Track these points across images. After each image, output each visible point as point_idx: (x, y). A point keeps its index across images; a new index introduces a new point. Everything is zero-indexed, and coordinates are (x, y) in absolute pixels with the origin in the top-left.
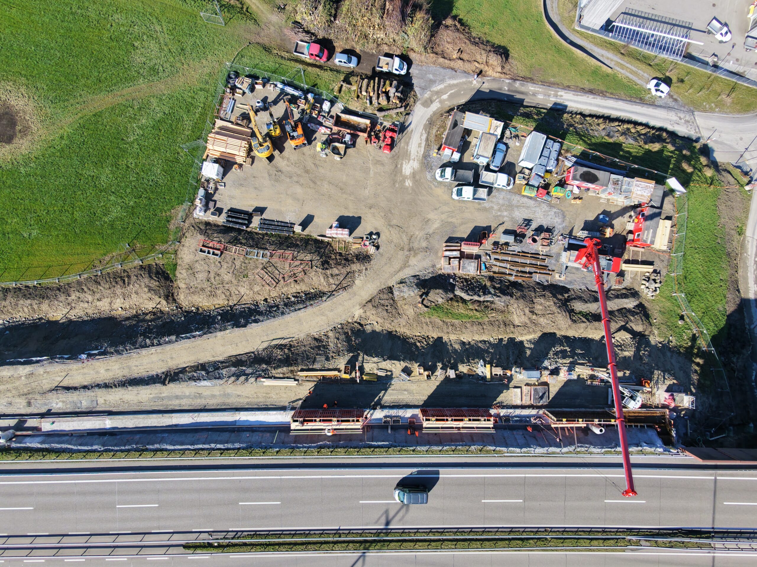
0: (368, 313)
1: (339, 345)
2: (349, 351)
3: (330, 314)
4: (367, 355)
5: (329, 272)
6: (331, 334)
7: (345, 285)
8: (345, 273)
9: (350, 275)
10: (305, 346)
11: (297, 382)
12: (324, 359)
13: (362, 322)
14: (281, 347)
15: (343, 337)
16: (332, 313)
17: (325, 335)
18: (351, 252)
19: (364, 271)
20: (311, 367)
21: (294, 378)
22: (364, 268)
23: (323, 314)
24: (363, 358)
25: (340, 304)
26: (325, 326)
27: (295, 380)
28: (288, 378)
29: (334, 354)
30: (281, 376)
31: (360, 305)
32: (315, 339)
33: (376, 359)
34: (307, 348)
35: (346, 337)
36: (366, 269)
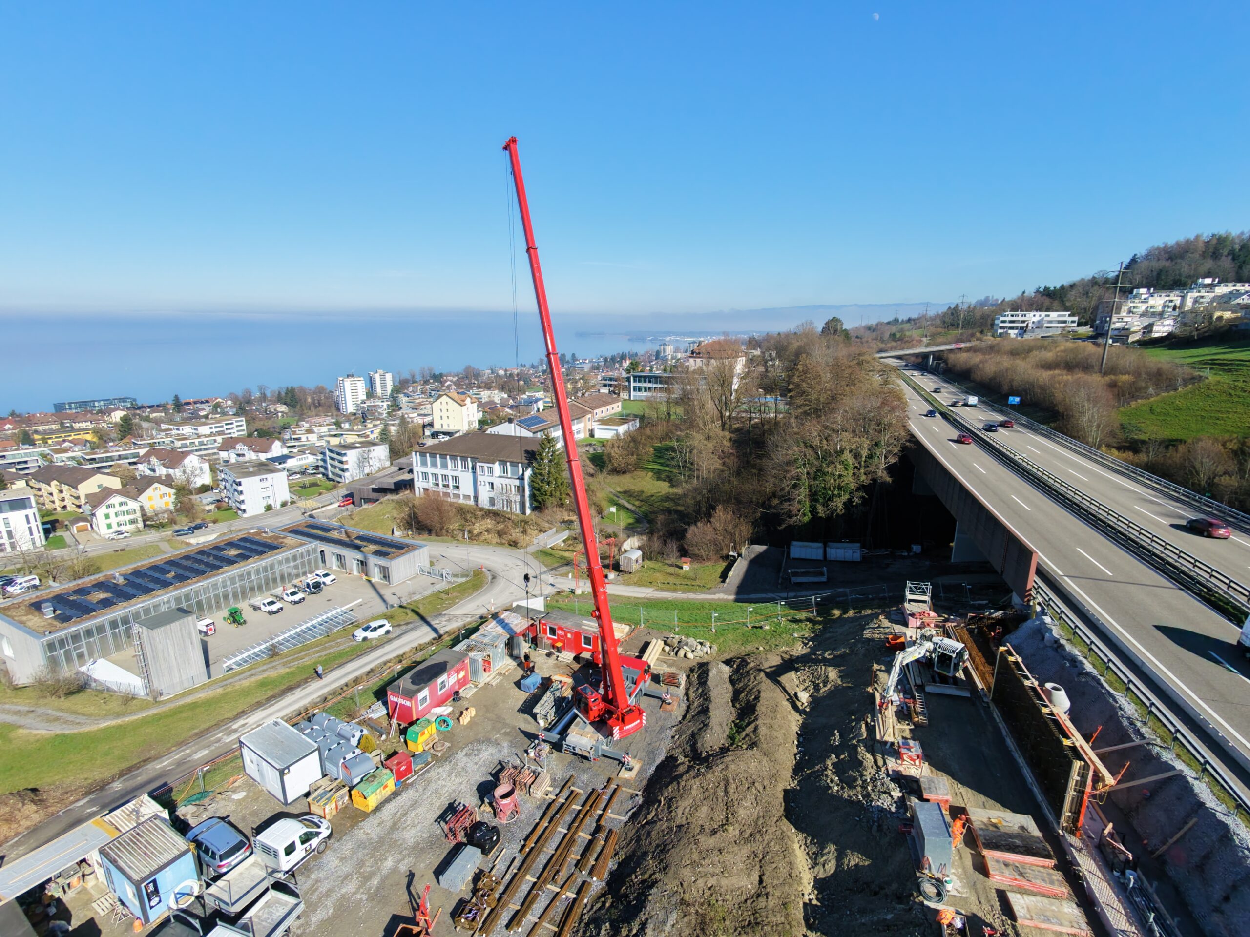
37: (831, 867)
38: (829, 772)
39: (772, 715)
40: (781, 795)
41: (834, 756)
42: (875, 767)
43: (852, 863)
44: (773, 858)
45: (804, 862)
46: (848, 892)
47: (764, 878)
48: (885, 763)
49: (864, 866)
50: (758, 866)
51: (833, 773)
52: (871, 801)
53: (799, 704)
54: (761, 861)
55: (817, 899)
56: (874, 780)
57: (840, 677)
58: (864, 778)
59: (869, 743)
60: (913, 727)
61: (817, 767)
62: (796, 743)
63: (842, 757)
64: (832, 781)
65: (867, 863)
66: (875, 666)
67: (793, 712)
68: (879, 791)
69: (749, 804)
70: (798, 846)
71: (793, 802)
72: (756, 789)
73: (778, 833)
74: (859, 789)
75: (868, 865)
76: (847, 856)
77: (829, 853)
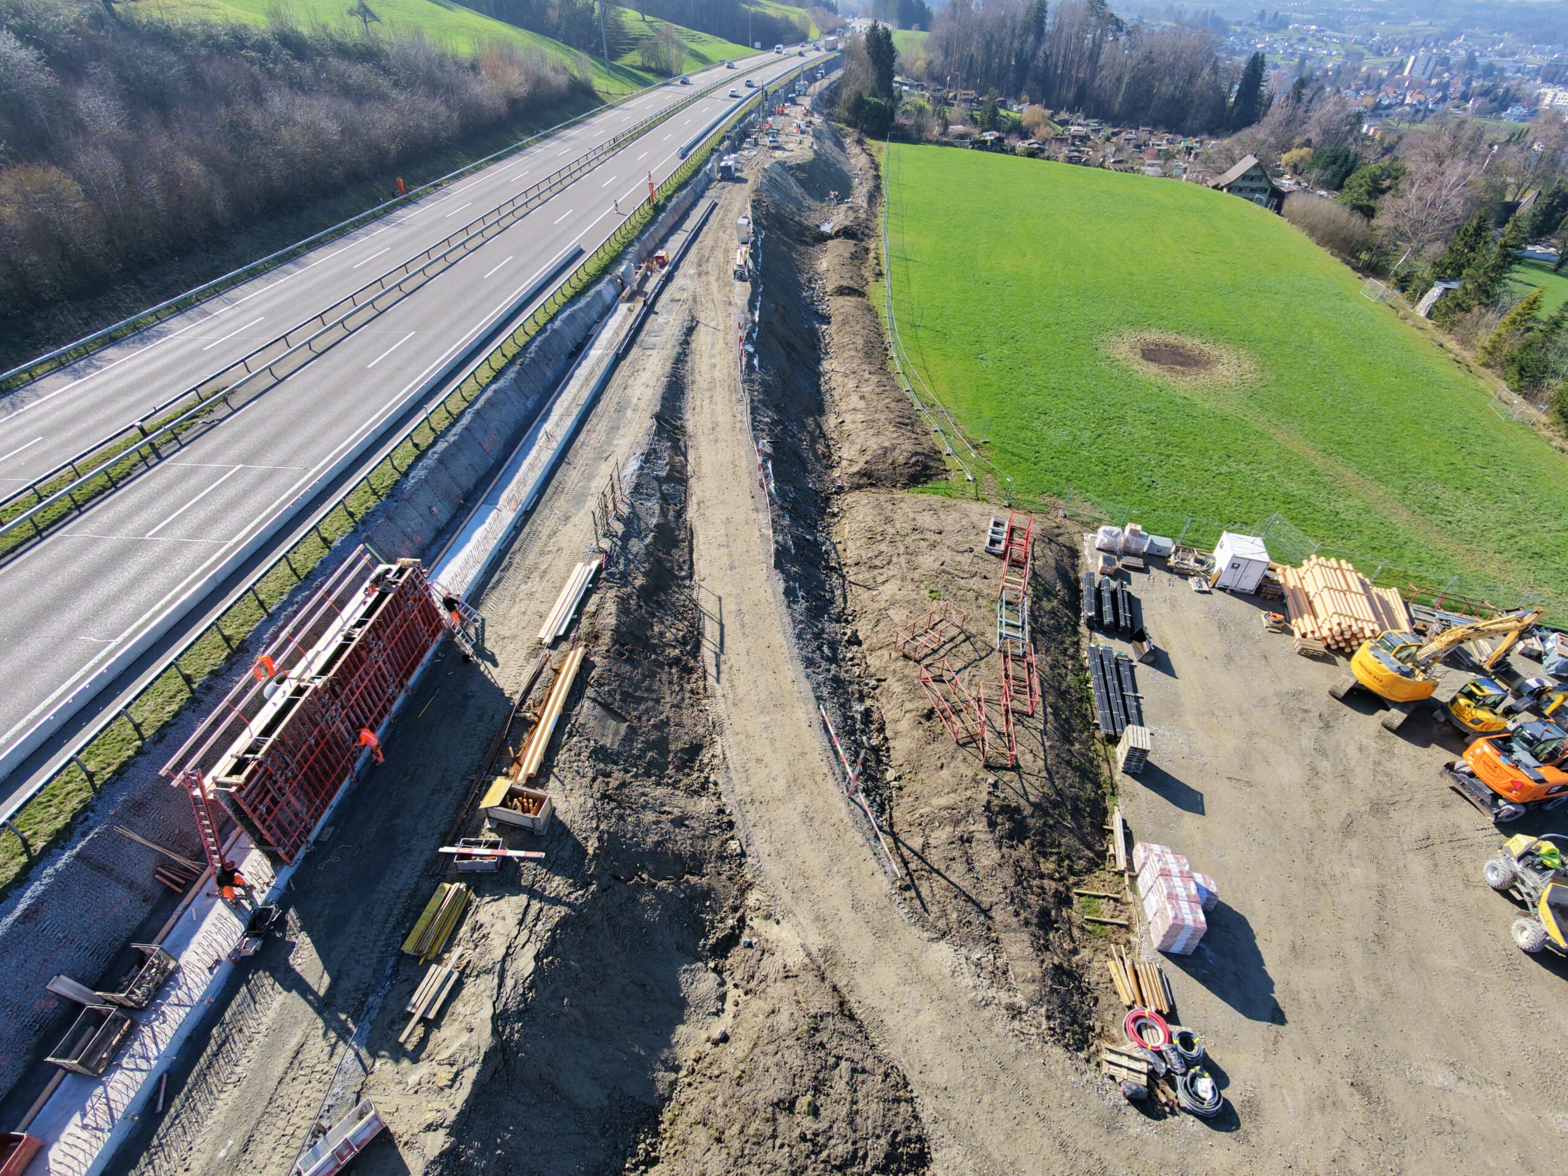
0: (779, 989)
1: (649, 817)
2: (611, 844)
3: (789, 815)
4: (563, 923)
5: (979, 828)
6: (704, 805)
7: (925, 892)
8: (985, 900)
9: (978, 919)
10: (677, 706)
11: (548, 640)
12: (607, 742)
13: (737, 954)
14: (693, 641)
15: (682, 844)
16: (796, 819)
17: (704, 786)
18: (1085, 954)
19: (1004, 997)
20: (590, 692)
21: (565, 637)
22: (1020, 1000)
23: (794, 783)
24: (556, 901)
25: (835, 859)
26: (741, 789)
27: (557, 641)
28: (574, 623)
29: (614, 783)
30: (591, 607)
31: (826, 952)
32: (695, 749)
33: (525, 964)
34: (667, 711)
35: (678, 857)
36: (1015, 1012)
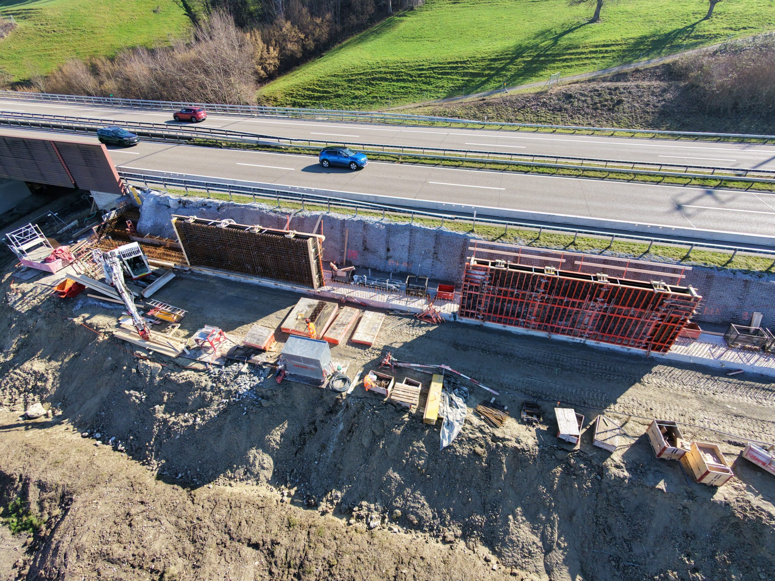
37: (268, 461)
38: (173, 419)
39: (38, 456)
40: (162, 485)
41: (157, 407)
42: (201, 373)
43: (278, 438)
44: (234, 522)
45: (248, 487)
46: (298, 455)
47: (254, 540)
48: (204, 363)
49: (287, 429)
50: (237, 544)
51: (177, 415)
52: (237, 392)
53: (43, 419)
54: (232, 538)
55: (290, 488)
56: (216, 380)
57: (50, 360)
58: (208, 388)
59: (171, 366)
60: (179, 325)
61: (156, 430)
62: (99, 443)
63: (166, 398)
64: (186, 421)
65: (286, 426)
66: (78, 321)
67: (49, 430)
68: (232, 381)
69: (153, 531)
70: (229, 487)
71: (177, 475)
72: (138, 514)
73: (207, 505)
74: (216, 397)
75: (288, 425)
76: (270, 441)
77: (255, 457)
